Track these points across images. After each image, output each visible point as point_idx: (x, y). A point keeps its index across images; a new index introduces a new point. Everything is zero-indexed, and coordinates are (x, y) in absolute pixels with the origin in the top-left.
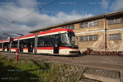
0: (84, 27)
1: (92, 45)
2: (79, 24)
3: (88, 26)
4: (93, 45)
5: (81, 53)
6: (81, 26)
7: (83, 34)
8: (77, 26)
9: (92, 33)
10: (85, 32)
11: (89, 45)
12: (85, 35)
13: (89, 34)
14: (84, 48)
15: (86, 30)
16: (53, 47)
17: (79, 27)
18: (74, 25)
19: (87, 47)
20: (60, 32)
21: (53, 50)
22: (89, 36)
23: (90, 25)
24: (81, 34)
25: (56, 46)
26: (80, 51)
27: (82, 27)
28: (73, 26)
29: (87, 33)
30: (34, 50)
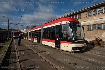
0: (91, 15)
1: (101, 35)
2: (86, 12)
3: (97, 13)
4: (103, 34)
5: (89, 42)
6: (88, 14)
7: (90, 23)
8: (83, 15)
9: (102, 21)
10: (93, 21)
11: (98, 35)
12: (93, 24)
13: (98, 23)
14: (92, 37)
15: (94, 19)
16: (55, 40)
17: (86, 16)
18: (81, 14)
19: (95, 37)
20: (61, 22)
21: (54, 43)
22: (98, 24)
23: (99, 12)
24: (88, 23)
25: (57, 39)
26: (88, 40)
27: (89, 16)
28: (80, 16)
29: (95, 21)
30: (40, 41)
